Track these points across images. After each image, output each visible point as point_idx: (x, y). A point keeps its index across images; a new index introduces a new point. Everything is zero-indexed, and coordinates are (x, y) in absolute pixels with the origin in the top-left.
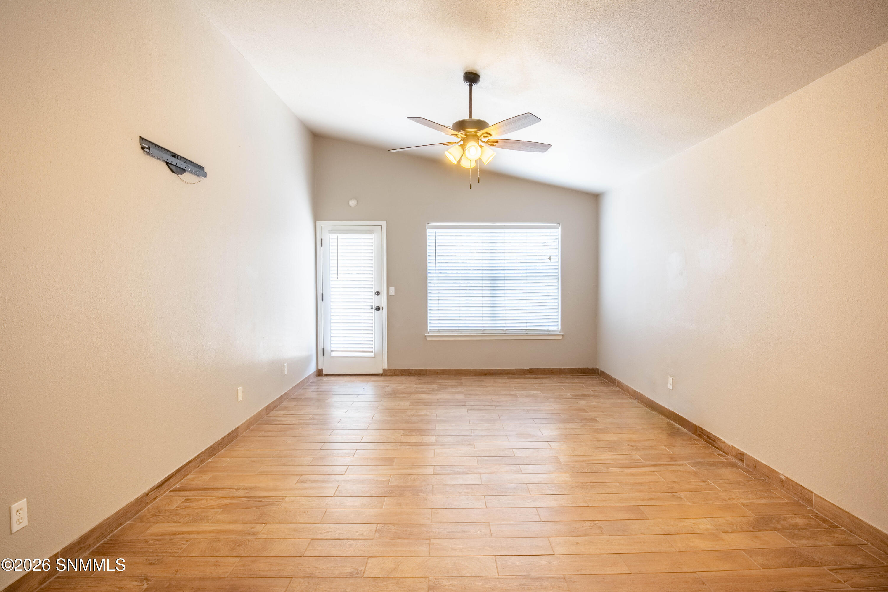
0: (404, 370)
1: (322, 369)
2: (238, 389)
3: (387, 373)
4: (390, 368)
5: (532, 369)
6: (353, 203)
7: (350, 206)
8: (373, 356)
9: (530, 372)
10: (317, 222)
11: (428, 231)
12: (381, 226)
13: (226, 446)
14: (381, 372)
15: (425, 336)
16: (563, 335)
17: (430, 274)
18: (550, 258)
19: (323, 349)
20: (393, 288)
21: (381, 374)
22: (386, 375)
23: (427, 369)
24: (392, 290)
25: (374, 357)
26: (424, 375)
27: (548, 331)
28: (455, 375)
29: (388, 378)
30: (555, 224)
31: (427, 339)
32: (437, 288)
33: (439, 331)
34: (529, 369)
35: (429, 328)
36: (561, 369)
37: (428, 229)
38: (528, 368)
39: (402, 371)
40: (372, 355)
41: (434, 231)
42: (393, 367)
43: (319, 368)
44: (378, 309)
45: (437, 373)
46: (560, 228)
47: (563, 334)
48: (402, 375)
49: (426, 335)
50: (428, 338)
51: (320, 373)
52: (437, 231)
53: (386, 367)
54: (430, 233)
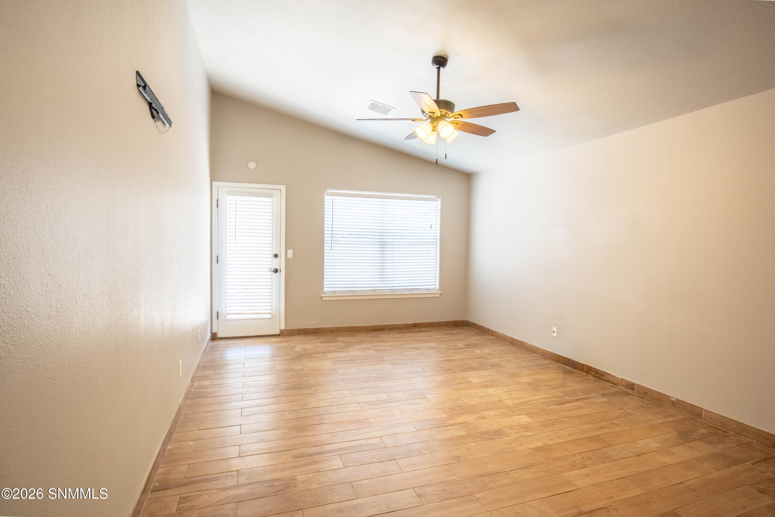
0: (301, 329)
1: (217, 333)
4: (287, 329)
5: (415, 323)
6: (252, 165)
7: (249, 168)
8: (271, 318)
9: (414, 326)
10: (213, 182)
11: (326, 197)
12: (280, 190)
14: (278, 333)
15: (322, 297)
16: (441, 293)
17: (327, 238)
18: (431, 227)
19: (218, 312)
20: (292, 251)
21: (278, 334)
22: (283, 335)
23: (323, 328)
24: (290, 252)
25: (271, 319)
26: (320, 333)
27: (428, 289)
28: (349, 332)
29: (287, 339)
30: (435, 197)
32: (333, 252)
33: (334, 292)
34: (413, 323)
35: (325, 289)
36: (438, 323)
37: (326, 195)
38: (412, 323)
39: (299, 330)
40: (269, 316)
41: (331, 197)
42: (290, 328)
43: (213, 332)
44: (276, 271)
45: (333, 331)
46: (440, 200)
48: (299, 334)
49: (322, 295)
50: (324, 299)
51: (214, 337)
52: (334, 197)
53: (283, 327)
54: (328, 199)
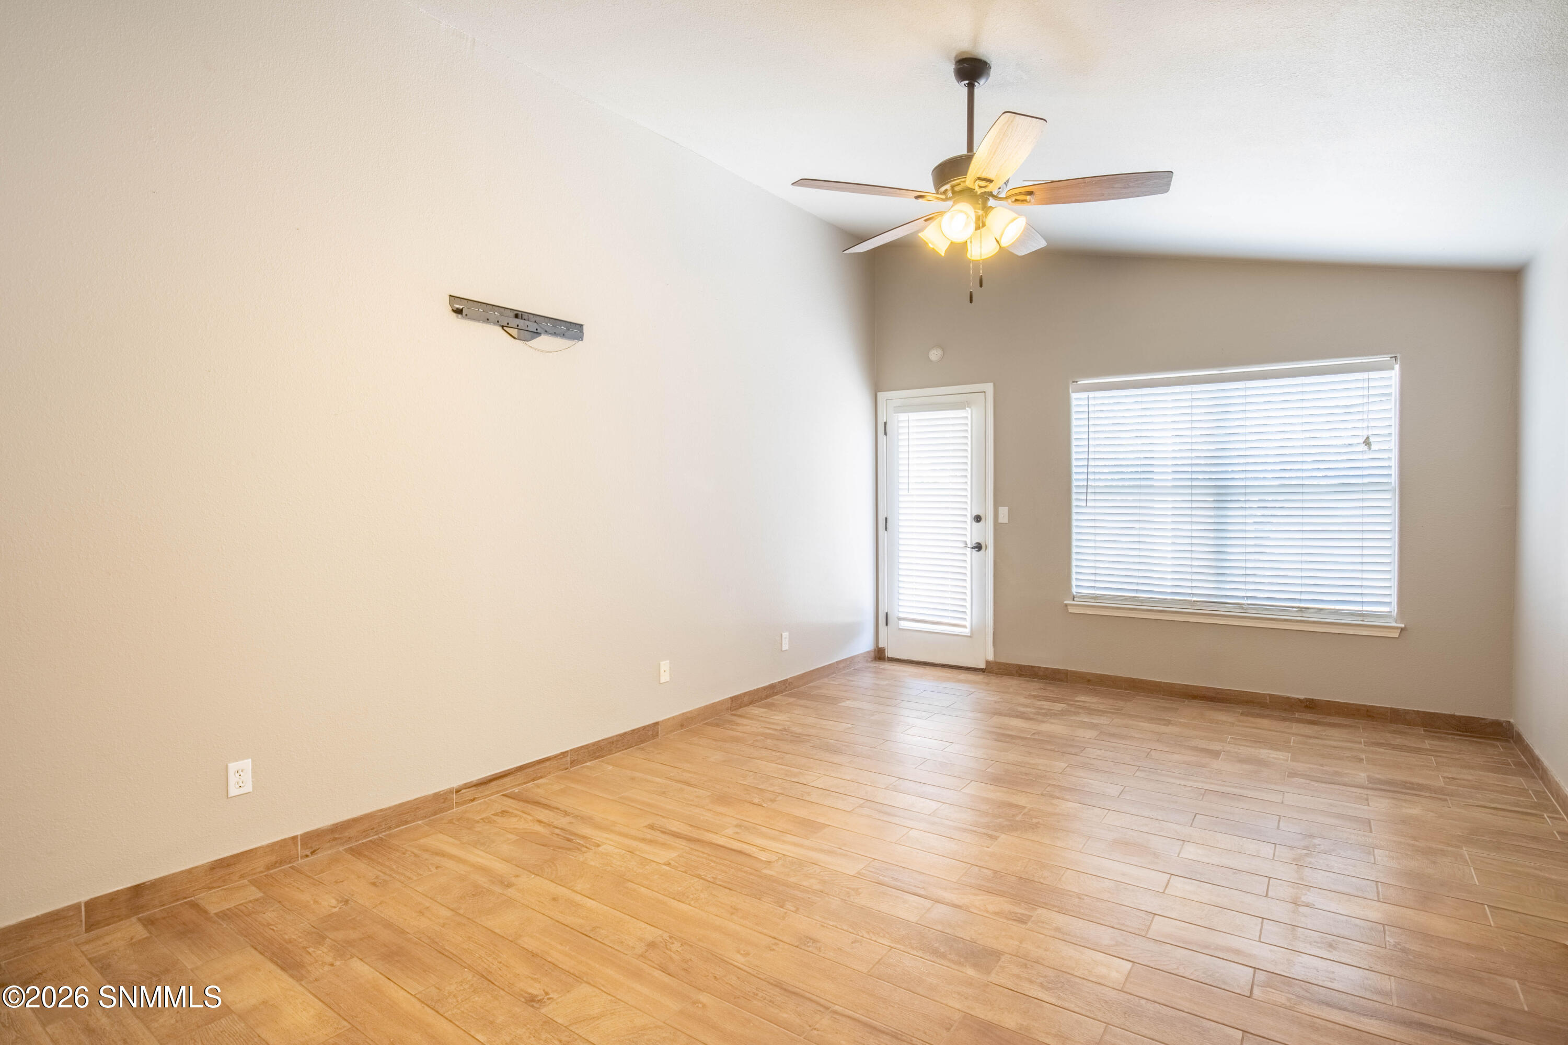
0: (1025, 666)
1: (885, 649)
2: (659, 664)
3: (994, 670)
4: (998, 660)
5: (1313, 699)
6: (935, 355)
7: (931, 361)
8: (969, 635)
9: (1306, 707)
10: (879, 394)
11: (1074, 396)
12: (985, 392)
13: (628, 748)
14: (983, 666)
15: (1066, 605)
16: (1402, 629)
17: (1077, 480)
18: (1367, 442)
19: (887, 614)
20: (1007, 508)
21: (982, 669)
22: (990, 672)
23: (1068, 670)
24: (1004, 512)
25: (970, 637)
26: (1062, 681)
27: (1361, 614)
28: (1126, 689)
29: (994, 680)
30: (1386, 358)
31: (1070, 612)
32: (1092, 511)
33: (1094, 597)
34: (1306, 698)
35: (1074, 590)
36: (1394, 711)
37: (1073, 392)
38: (1302, 697)
39: (1019, 668)
40: (967, 631)
41: (1085, 395)
42: (1003, 659)
43: (880, 647)
44: (978, 547)
45: (1089, 681)
46: (1397, 367)
47: (1403, 626)
48: (1020, 675)
49: (1065, 602)
50: (1071, 610)
51: (879, 655)
52: (1092, 394)
53: (991, 657)
54: (1078, 400)
